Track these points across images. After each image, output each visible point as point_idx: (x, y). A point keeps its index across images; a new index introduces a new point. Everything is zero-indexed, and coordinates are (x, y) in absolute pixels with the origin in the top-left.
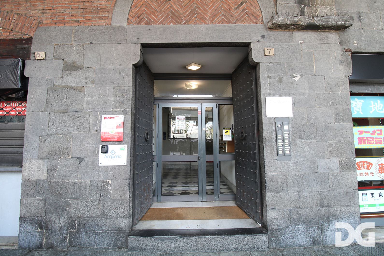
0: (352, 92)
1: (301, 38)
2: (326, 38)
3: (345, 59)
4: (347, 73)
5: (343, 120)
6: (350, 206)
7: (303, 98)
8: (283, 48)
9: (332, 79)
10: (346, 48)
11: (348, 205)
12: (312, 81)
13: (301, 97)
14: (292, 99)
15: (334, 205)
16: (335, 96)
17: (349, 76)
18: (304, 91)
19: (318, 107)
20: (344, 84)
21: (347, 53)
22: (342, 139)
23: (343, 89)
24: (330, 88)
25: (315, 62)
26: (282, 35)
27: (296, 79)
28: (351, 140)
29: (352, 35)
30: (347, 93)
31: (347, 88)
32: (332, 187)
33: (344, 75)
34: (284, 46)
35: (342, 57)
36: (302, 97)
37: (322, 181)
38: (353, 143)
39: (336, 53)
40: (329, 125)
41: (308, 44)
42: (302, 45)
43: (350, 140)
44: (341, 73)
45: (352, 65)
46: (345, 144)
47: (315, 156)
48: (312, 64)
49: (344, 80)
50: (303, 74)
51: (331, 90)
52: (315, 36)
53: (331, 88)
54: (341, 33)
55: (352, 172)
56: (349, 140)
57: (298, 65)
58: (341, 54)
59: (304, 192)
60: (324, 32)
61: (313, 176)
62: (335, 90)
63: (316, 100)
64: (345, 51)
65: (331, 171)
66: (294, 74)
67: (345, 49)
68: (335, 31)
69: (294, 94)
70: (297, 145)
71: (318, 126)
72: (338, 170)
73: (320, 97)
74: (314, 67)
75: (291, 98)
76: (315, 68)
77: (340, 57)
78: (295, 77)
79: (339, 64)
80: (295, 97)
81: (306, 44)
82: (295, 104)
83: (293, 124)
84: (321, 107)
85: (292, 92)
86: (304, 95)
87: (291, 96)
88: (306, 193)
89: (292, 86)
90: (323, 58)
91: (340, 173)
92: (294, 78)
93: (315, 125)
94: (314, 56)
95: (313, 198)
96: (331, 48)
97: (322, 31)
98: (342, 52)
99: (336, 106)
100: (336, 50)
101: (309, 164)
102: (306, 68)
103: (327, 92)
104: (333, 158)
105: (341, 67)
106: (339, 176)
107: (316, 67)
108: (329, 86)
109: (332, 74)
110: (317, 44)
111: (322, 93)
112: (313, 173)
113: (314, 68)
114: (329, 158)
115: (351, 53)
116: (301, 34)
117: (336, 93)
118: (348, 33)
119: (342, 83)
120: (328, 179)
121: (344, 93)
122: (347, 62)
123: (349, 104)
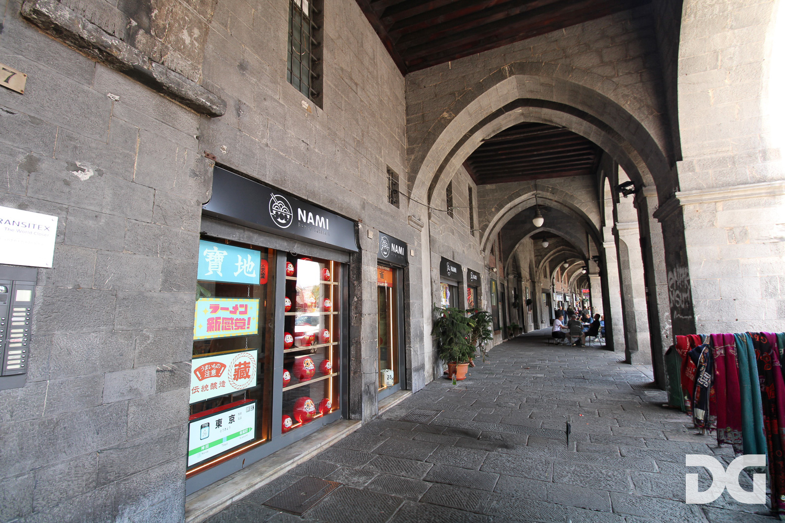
0: (206, 233)
1: (115, 88)
2: (172, 116)
3: (202, 170)
4: (201, 197)
5: (179, 286)
6: (168, 462)
7: (93, 226)
8: (60, 89)
9: (170, 201)
10: (208, 152)
11: (164, 461)
12: (123, 191)
13: (86, 222)
14: (59, 221)
15: (132, 471)
16: (170, 236)
17: (203, 204)
18: (98, 209)
19: (130, 252)
20: (193, 217)
21: (207, 160)
22: (172, 324)
23: (189, 226)
24: (163, 218)
25: (139, 154)
26: (64, 55)
27: (84, 176)
28: (189, 326)
29: (221, 134)
30: (194, 234)
31: (197, 225)
32: (134, 431)
33: (195, 199)
34: (62, 85)
35: (197, 165)
36: (91, 222)
37: (109, 424)
38: (191, 331)
39: (188, 152)
40: (148, 294)
41: (130, 108)
42: (115, 106)
43: (187, 326)
44: (190, 193)
45: (212, 186)
46: (176, 333)
47: (102, 366)
48: (131, 155)
49: (193, 208)
50: (104, 170)
51: (163, 222)
52: (151, 100)
53: (165, 217)
54: (204, 121)
55: (181, 390)
56: (183, 325)
57: (93, 145)
58: (198, 158)
59: (53, 465)
60: (170, 101)
61: (87, 417)
62: (172, 223)
63: (127, 237)
64: (204, 155)
65: (136, 395)
66: (78, 164)
67: (205, 153)
68: (193, 111)
69: (67, 212)
70: (51, 342)
71: (121, 295)
72: (153, 392)
73: (138, 232)
74: (136, 165)
75: (56, 218)
76: (137, 167)
77: (192, 164)
78: (80, 171)
79: (190, 176)
80: (70, 218)
81: (125, 106)
82: (62, 236)
83: (51, 286)
84: (134, 254)
85: (64, 206)
86: (99, 218)
87: (58, 214)
88: (60, 466)
89: (66, 189)
90: (158, 151)
91: (157, 396)
92: (75, 173)
93: (114, 293)
94: (138, 140)
95: (78, 474)
96: (180, 140)
97: (168, 98)
98: (199, 156)
99: (170, 257)
100: (189, 148)
101: (80, 389)
102: (115, 158)
103: (155, 223)
104: (145, 366)
105: (192, 182)
106: (153, 403)
107: (139, 165)
108: (161, 212)
109: (172, 189)
110: (151, 118)
111: (144, 224)
112: (88, 409)
113: (134, 165)
114: (135, 366)
115: (215, 163)
116: (117, 79)
117: (174, 230)
118: (215, 127)
119: (188, 213)
120: (127, 416)
121: (189, 233)
122: (204, 177)
123: (195, 256)
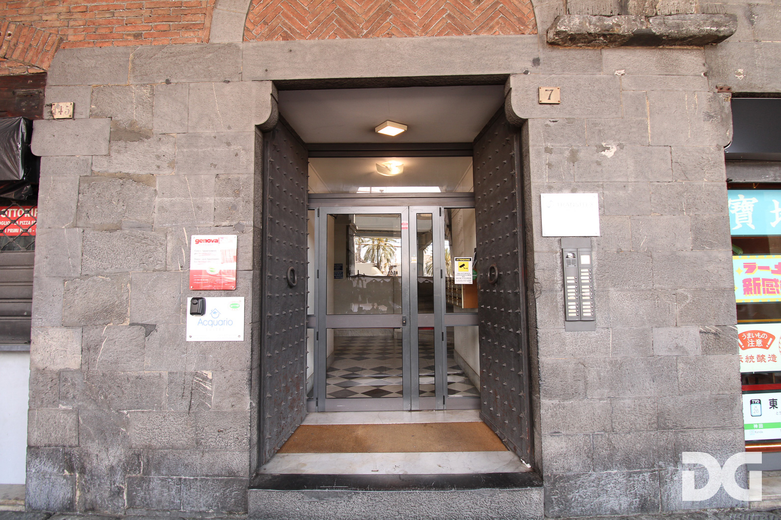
0: (731, 180)
1: (620, 64)
2: (675, 64)
3: (718, 109)
4: (720, 140)
5: (711, 243)
6: (723, 428)
7: (623, 195)
8: (581, 87)
9: (688, 154)
10: (721, 85)
11: (719, 426)
12: (642, 157)
13: (618, 194)
14: (599, 197)
15: (687, 425)
16: (693, 191)
17: (725, 147)
18: (624, 179)
19: (657, 214)
20: (715, 165)
21: (721, 95)
22: (709, 285)
23: (712, 176)
24: (683, 174)
25: (650, 117)
26: (578, 57)
27: (609, 154)
28: (728, 287)
29: (733, 57)
30: (720, 184)
31: (722, 173)
32: (685, 387)
33: (714, 144)
34: (582, 83)
35: (711, 105)
36: (621, 192)
37: (662, 375)
38: (731, 292)
39: (697, 95)
40: (681, 254)
41: (635, 76)
42: (623, 80)
43: (726, 287)
44: (708, 139)
45: (732, 123)
46: (715, 294)
47: (649, 320)
48: (643, 121)
49: (713, 155)
50: (623, 143)
51: (684, 178)
52: (652, 58)
53: (685, 173)
54: (710, 52)
55: (729, 356)
56: (722, 285)
57: (612, 124)
58: (709, 97)
59: (623, 399)
60: (670, 49)
61: (643, 365)
62: (693, 177)
63: (652, 200)
64: (716, 90)
65: (683, 352)
66: (604, 144)
67: (717, 87)
68: (695, 48)
69: (603, 188)
70: (608, 296)
71: (655, 255)
72: (699, 352)
73: (662, 193)
74: (649, 128)
75: (595, 195)
76: (651, 130)
77: (705, 106)
78: (606, 150)
79: (704, 121)
80: (605, 192)
81: (630, 76)
82: (604, 209)
83: (601, 251)
84: (662, 215)
85: (600, 183)
86: (626, 188)
87: (597, 191)
88: (627, 401)
89: (599, 169)
90: (667, 106)
91: (703, 357)
92: (603, 153)
93: (649, 254)
94: (647, 103)
95: (642, 412)
96: (687, 85)
97: (667, 47)
98: (711, 94)
99: (697, 213)
100: (698, 90)
101: (634, 338)
102: (631, 128)
103: (676, 181)
104: (687, 325)
105: (707, 126)
106: (700, 363)
107: (652, 127)
108: (680, 168)
109: (688, 141)
110: (655, 76)
111: (666, 184)
112: (642, 358)
113: (647, 129)
114: (678, 324)
115: (731, 95)
116: (620, 54)
117: (696, 184)
118: (724, 52)
119: (709, 162)
120: (677, 371)
121: (713, 183)
122: (721, 116)
123: (724, 208)
